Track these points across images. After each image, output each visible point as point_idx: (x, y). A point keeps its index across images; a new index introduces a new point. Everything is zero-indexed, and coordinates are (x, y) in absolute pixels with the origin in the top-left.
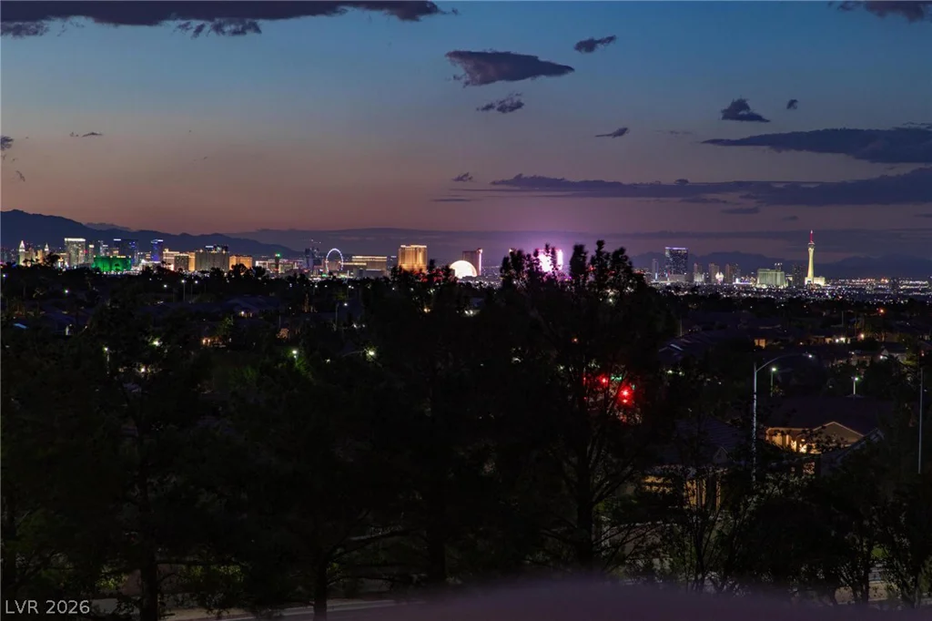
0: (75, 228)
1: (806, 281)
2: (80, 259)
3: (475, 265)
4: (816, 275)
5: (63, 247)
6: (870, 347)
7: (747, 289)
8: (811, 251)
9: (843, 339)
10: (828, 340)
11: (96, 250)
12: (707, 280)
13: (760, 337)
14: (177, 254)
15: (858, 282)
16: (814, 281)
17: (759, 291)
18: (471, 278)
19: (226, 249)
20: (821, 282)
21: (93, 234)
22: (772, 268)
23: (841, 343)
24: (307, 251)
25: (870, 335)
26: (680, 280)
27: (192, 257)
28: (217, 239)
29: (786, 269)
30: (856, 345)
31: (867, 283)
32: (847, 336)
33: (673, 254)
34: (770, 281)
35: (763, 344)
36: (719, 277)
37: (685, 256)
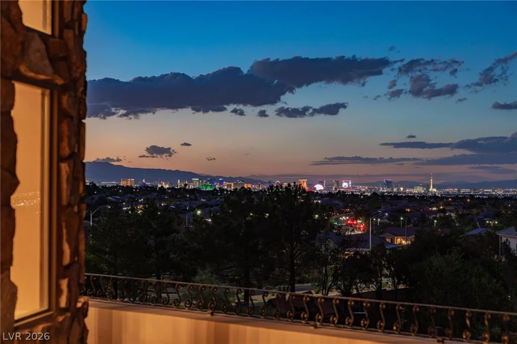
0: (196, 176)
1: (430, 190)
2: (197, 186)
3: (323, 185)
4: (433, 188)
5: (192, 181)
6: (444, 211)
7: (411, 193)
8: (432, 180)
9: (435, 209)
10: (430, 209)
11: (202, 182)
12: (398, 190)
13: (408, 208)
14: (228, 183)
15: (447, 190)
16: (433, 190)
17: (415, 193)
18: (321, 190)
19: (243, 181)
20: (435, 190)
21: (201, 177)
22: (419, 186)
23: (434, 210)
24: (269, 182)
25: (444, 207)
26: (389, 190)
27: (232, 184)
28: (240, 178)
29: (423, 186)
30: (439, 211)
31: (450, 190)
32: (436, 207)
33: (387, 181)
34: (418, 190)
35: (409, 210)
36: (402, 189)
37: (391, 182)
